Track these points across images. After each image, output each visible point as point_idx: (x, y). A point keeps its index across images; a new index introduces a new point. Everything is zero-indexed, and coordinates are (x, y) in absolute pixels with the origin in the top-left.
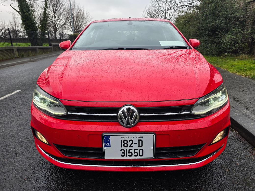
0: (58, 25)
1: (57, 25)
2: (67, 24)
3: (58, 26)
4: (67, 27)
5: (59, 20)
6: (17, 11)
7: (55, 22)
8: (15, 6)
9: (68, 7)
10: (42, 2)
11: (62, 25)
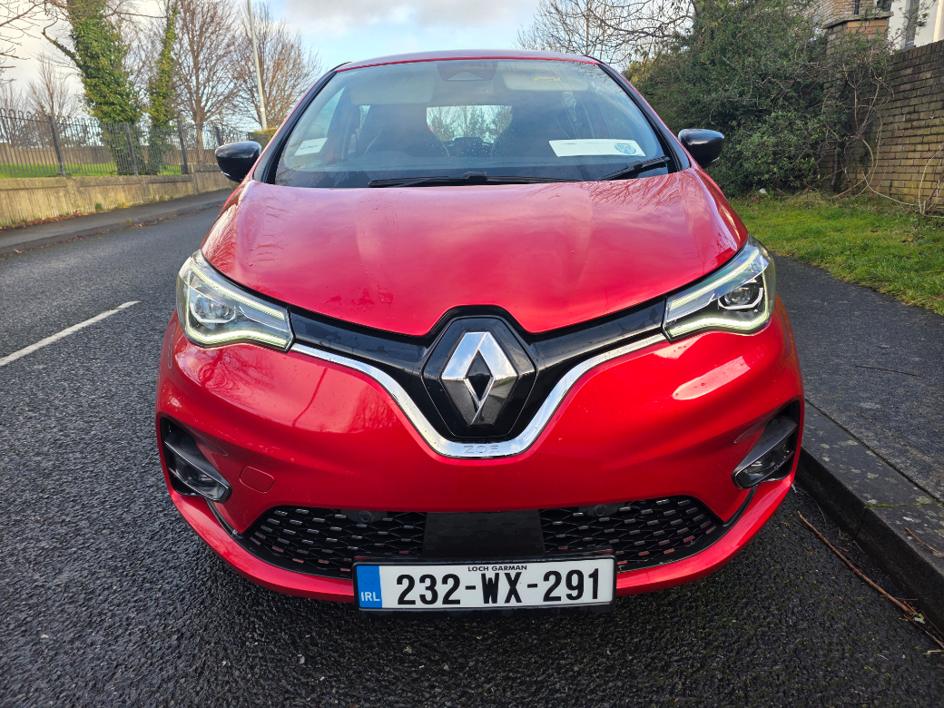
0: (207, 101)
1: (204, 98)
2: (241, 96)
3: (209, 104)
4: (241, 105)
5: (211, 83)
6: (68, 53)
7: (198, 89)
8: (57, 33)
9: (244, 35)
10: (154, 20)
11: (221, 98)
